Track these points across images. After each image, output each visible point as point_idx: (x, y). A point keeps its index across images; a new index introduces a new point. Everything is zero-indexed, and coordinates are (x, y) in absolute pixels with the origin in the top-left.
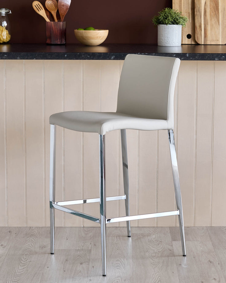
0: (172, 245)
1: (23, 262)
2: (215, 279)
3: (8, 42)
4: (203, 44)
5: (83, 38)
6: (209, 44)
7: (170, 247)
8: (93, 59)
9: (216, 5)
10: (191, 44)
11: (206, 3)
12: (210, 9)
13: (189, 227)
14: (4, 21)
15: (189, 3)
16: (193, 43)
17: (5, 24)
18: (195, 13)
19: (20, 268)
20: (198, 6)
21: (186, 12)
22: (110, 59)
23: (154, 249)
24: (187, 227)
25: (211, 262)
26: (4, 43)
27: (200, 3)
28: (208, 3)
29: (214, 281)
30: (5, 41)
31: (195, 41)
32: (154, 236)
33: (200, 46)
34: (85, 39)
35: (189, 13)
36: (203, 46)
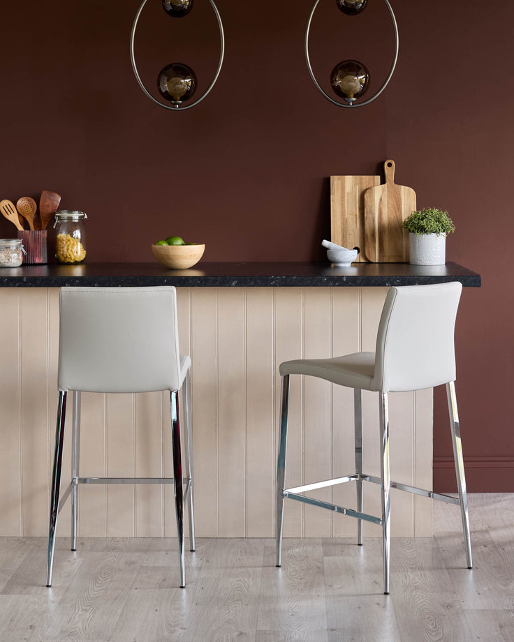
0: (323, 562)
1: (100, 582)
2: (378, 604)
3: (82, 261)
4: (377, 261)
5: (168, 257)
6: (387, 261)
7: (319, 564)
8: (205, 286)
9: (396, 202)
10: (360, 263)
11: (381, 200)
12: (388, 208)
13: (352, 538)
14: (76, 229)
15: (356, 200)
16: (362, 261)
17: (78, 234)
18: (365, 215)
19: (96, 589)
20: (370, 204)
21: (351, 214)
22: (230, 286)
23: (293, 566)
24: (349, 538)
25: (376, 583)
26: (76, 263)
27: (373, 200)
28: (385, 200)
29: (376, 606)
30: (78, 260)
31: (366, 258)
32: (297, 550)
33: (373, 265)
34: (172, 259)
35: (356, 215)
36: (377, 265)
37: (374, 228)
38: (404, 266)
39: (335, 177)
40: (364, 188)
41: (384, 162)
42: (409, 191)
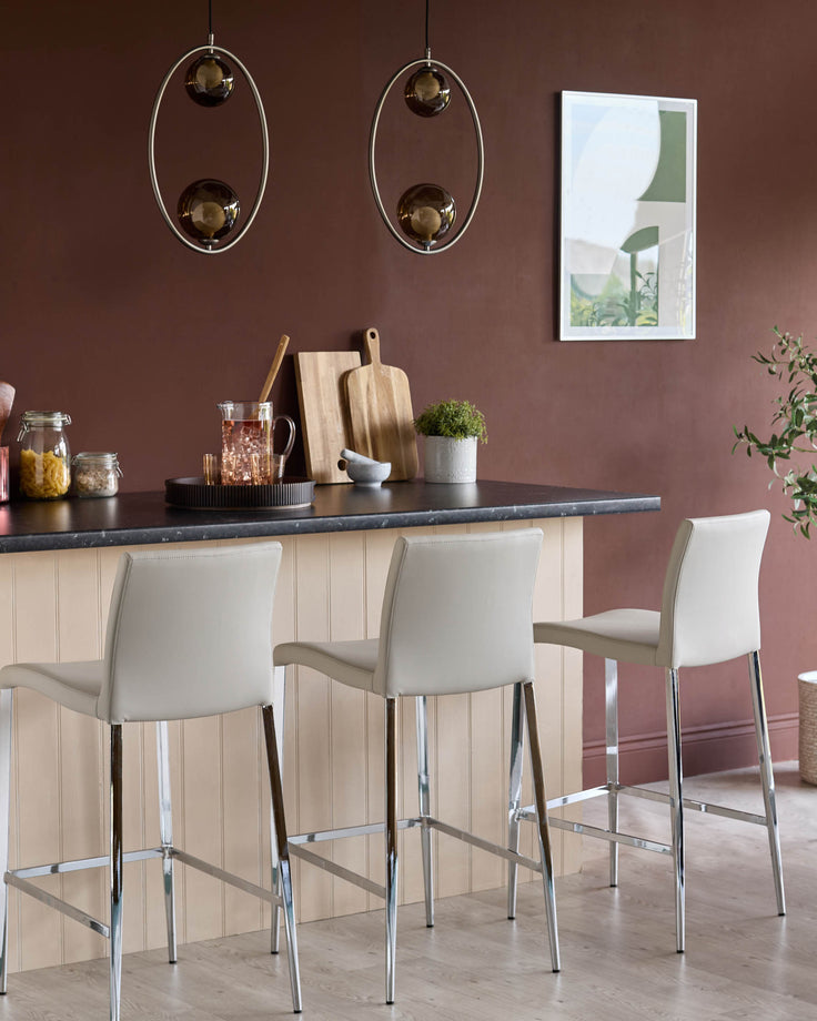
10: (348, 483)
11: (368, 388)
12: (378, 400)
15: (333, 388)
20: (356, 394)
21: (331, 410)
27: (359, 389)
28: (373, 389)
37: (365, 430)
38: (405, 485)
39: (305, 354)
40: (343, 370)
41: (366, 330)
42: (400, 375)
